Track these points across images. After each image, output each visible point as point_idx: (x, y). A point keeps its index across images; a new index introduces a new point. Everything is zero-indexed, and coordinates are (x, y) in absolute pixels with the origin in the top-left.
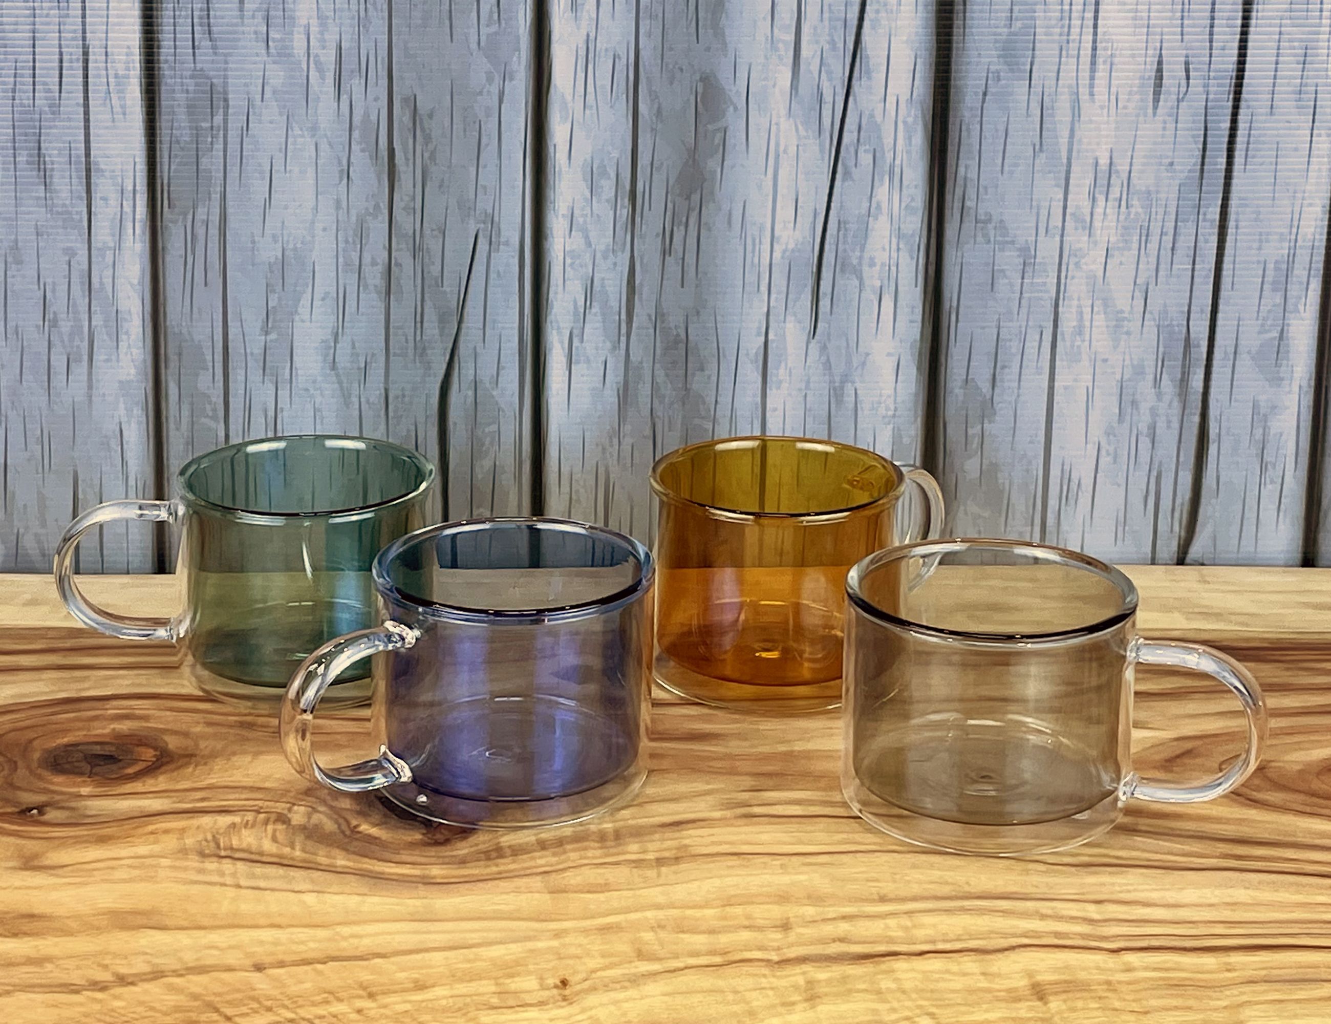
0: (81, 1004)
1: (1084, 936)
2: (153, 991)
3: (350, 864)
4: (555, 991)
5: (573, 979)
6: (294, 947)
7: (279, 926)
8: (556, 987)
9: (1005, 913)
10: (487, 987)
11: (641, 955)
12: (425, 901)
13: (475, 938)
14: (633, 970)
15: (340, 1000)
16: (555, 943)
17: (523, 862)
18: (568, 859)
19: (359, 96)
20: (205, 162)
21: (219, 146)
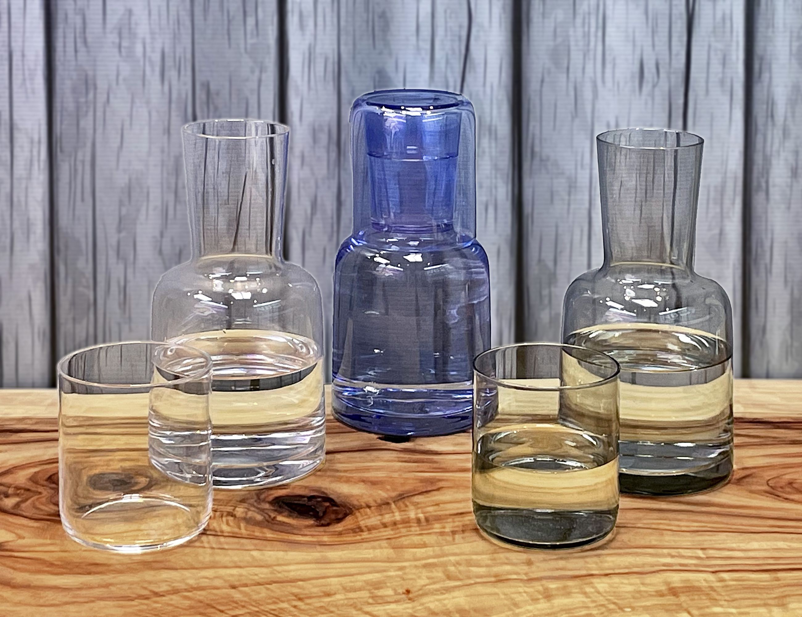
0: (136, 606)
1: (695, 565)
2: (175, 599)
3: (275, 536)
4: (404, 596)
5: (412, 590)
6: (251, 577)
7: (240, 567)
8: (403, 593)
9: (651, 555)
10: (365, 594)
11: (449, 577)
12: (322, 554)
13: (353, 571)
14: (446, 585)
15: (283, 602)
16: (400, 573)
17: (375, 534)
18: (400, 532)
19: (174, 82)
20: (82, 123)
21: (91, 113)
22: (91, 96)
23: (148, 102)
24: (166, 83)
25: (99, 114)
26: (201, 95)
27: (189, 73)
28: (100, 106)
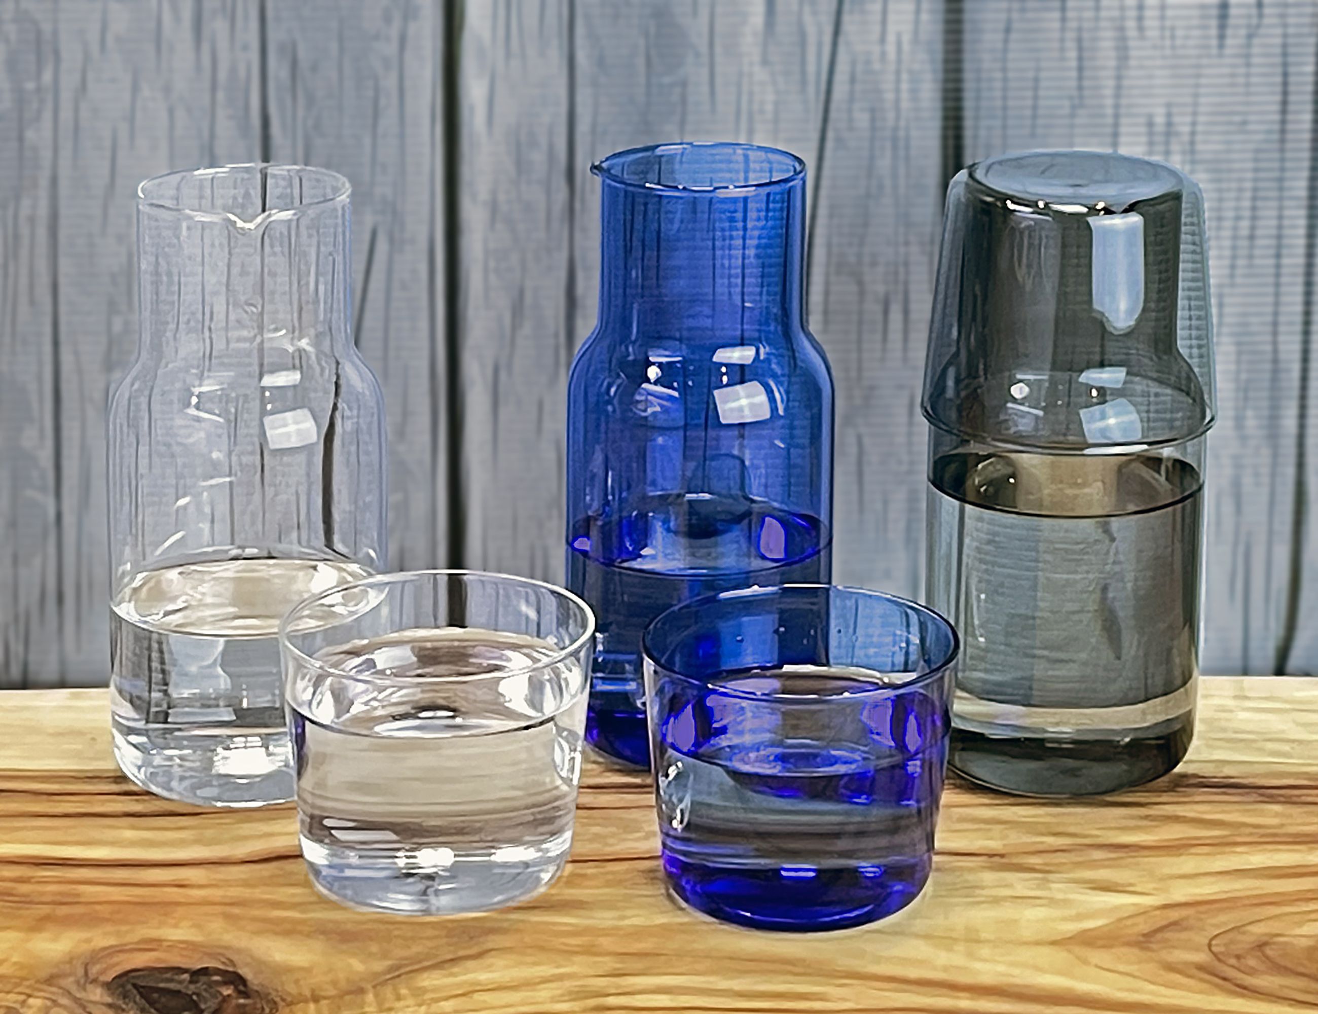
19: (223, 44)
20: (30, 135)
21: (47, 115)
22: (47, 77)
23: (167, 90)
24: (206, 47)
25: (66, 114)
26: (278, 69)
27: (254, 25)
28: (66, 96)
